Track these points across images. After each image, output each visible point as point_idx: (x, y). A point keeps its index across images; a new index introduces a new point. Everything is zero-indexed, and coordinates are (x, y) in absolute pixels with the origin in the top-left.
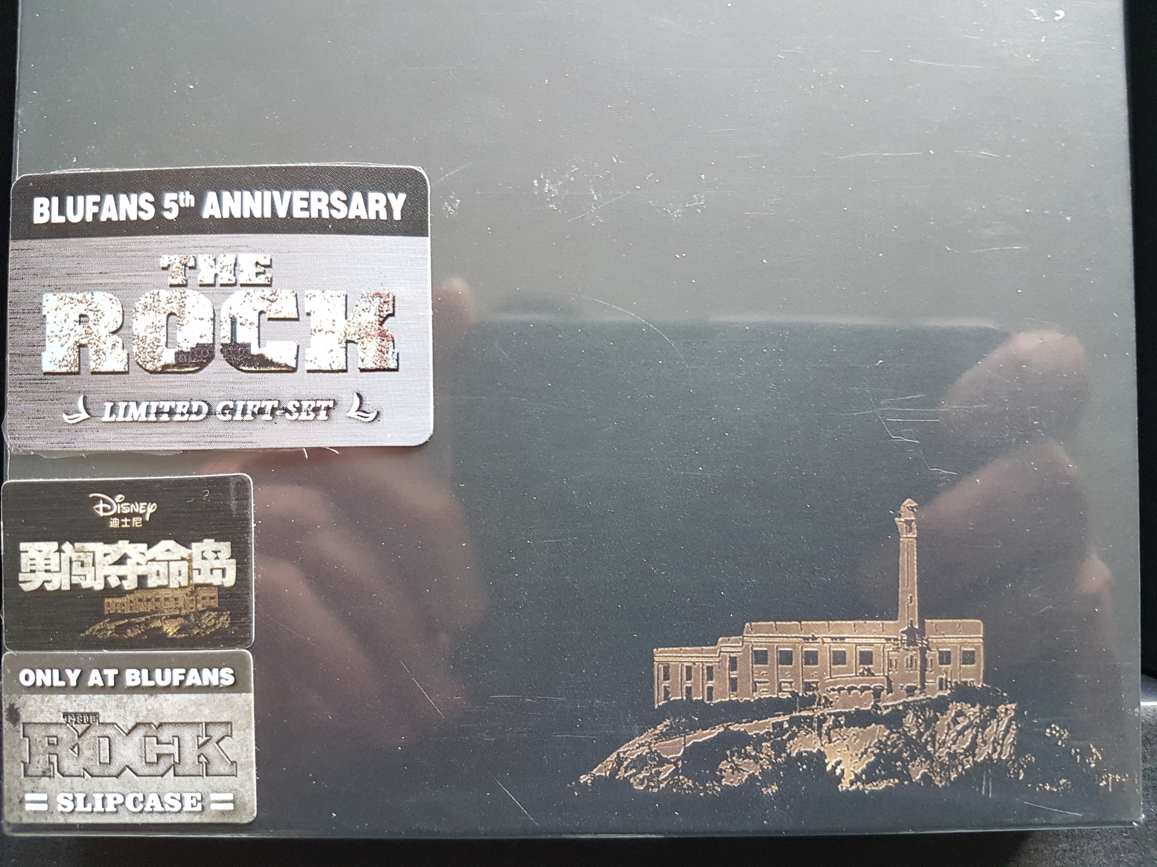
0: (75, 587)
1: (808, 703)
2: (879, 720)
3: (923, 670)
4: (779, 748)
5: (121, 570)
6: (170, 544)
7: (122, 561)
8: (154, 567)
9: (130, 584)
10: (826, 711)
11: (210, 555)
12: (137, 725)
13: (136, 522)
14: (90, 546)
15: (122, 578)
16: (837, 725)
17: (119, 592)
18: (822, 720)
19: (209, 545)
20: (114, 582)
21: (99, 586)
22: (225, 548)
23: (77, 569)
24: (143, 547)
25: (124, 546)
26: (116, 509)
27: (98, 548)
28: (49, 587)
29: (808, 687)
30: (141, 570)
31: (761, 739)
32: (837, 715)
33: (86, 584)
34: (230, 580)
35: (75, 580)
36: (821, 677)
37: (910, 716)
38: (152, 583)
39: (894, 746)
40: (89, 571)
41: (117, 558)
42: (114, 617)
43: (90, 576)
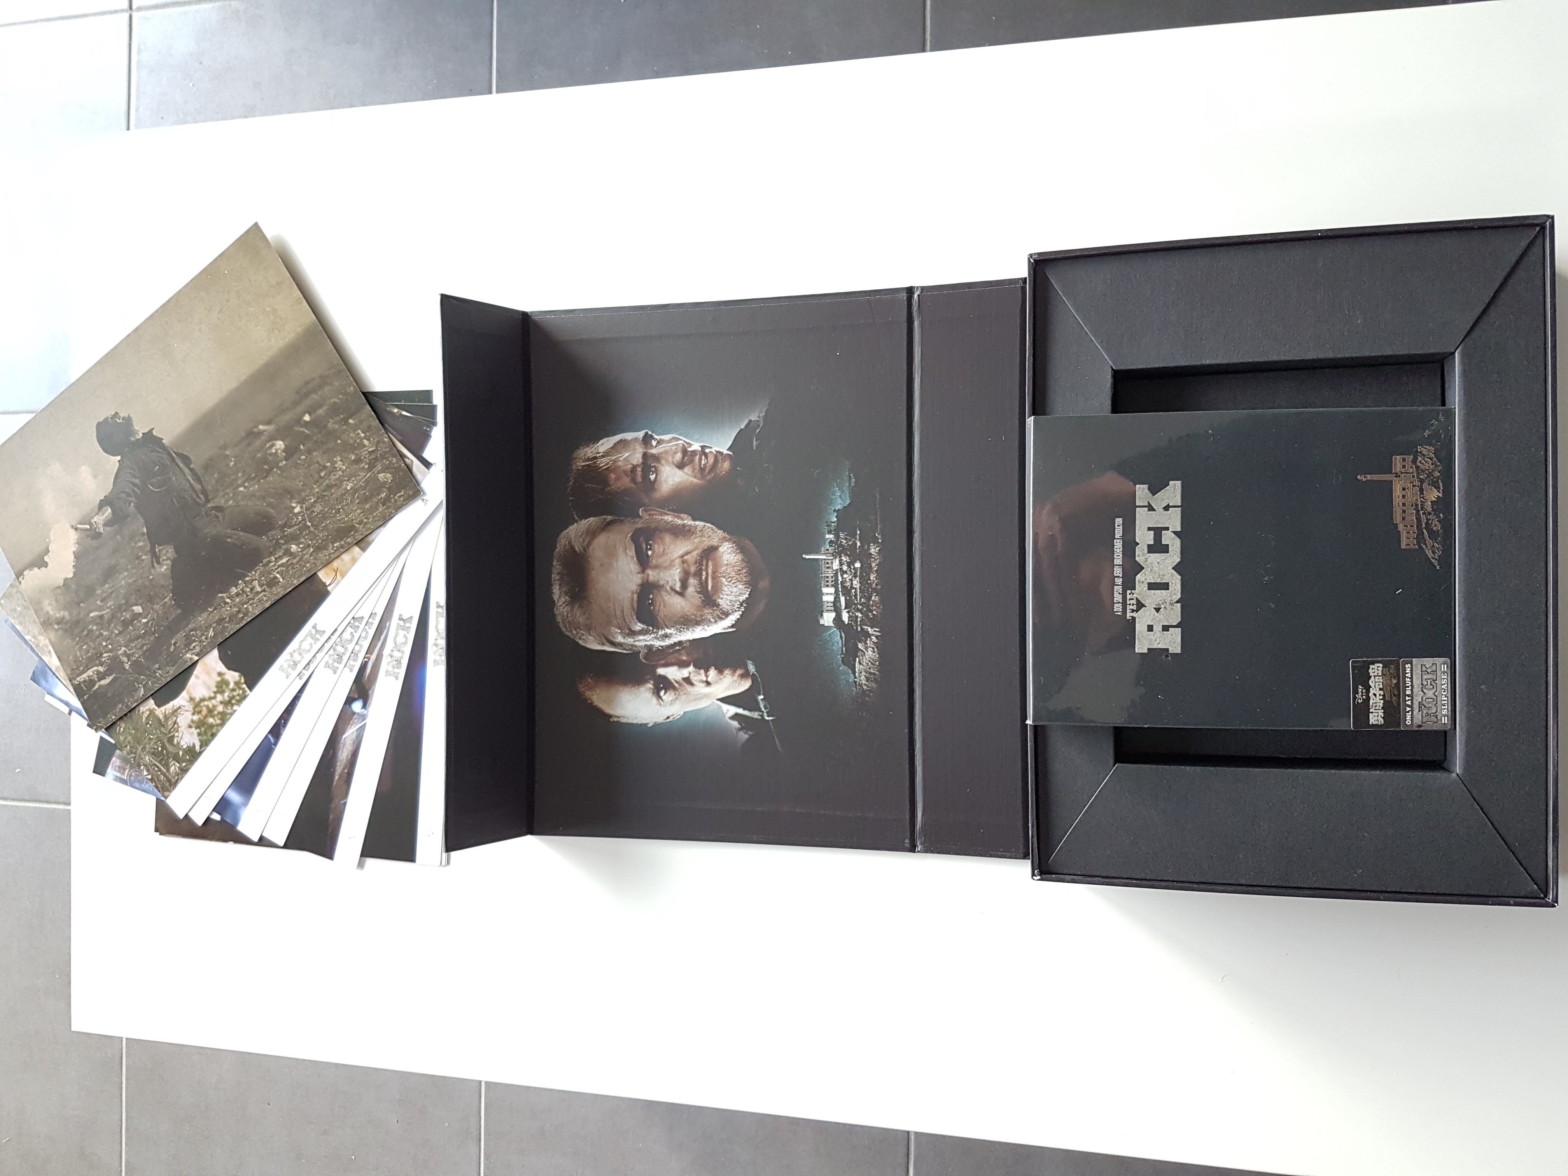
0: (1383, 708)
1: (1417, 505)
2: (1422, 486)
3: (1407, 473)
4: (1430, 514)
5: (1378, 695)
6: (1370, 681)
7: (1375, 695)
8: (1377, 686)
9: (1382, 693)
10: (1419, 500)
11: (1374, 670)
12: (1422, 691)
13: (1364, 691)
14: (1371, 704)
15: (1380, 695)
16: (1423, 498)
17: (1384, 696)
18: (1422, 501)
19: (1370, 671)
20: (1381, 697)
21: (1382, 701)
22: (1371, 666)
23: (1377, 708)
24: (1371, 689)
25: (1371, 695)
26: (1360, 697)
27: (1371, 702)
28: (1383, 716)
29: (1412, 506)
30: (1378, 689)
31: (1427, 519)
32: (1420, 497)
33: (1382, 705)
34: (1381, 665)
35: (1380, 708)
36: (1410, 502)
37: (1421, 477)
38: (1381, 687)
39: (1429, 481)
40: (1378, 704)
41: (1374, 696)
42: (1391, 698)
43: (1379, 704)
